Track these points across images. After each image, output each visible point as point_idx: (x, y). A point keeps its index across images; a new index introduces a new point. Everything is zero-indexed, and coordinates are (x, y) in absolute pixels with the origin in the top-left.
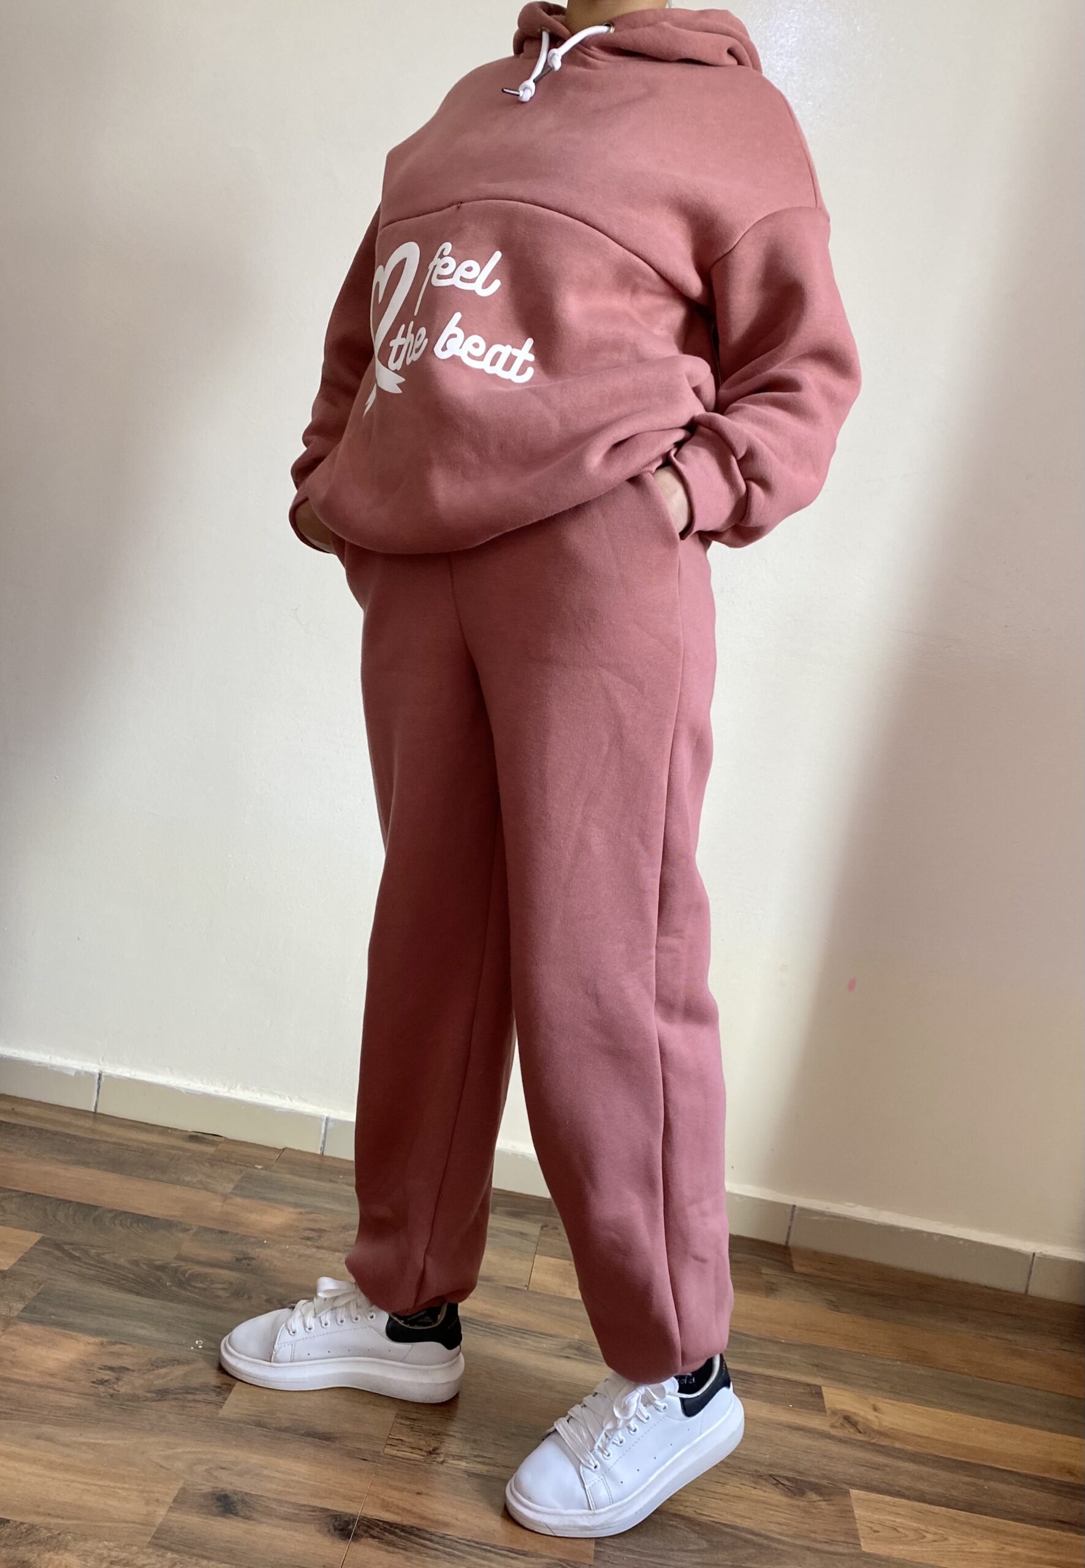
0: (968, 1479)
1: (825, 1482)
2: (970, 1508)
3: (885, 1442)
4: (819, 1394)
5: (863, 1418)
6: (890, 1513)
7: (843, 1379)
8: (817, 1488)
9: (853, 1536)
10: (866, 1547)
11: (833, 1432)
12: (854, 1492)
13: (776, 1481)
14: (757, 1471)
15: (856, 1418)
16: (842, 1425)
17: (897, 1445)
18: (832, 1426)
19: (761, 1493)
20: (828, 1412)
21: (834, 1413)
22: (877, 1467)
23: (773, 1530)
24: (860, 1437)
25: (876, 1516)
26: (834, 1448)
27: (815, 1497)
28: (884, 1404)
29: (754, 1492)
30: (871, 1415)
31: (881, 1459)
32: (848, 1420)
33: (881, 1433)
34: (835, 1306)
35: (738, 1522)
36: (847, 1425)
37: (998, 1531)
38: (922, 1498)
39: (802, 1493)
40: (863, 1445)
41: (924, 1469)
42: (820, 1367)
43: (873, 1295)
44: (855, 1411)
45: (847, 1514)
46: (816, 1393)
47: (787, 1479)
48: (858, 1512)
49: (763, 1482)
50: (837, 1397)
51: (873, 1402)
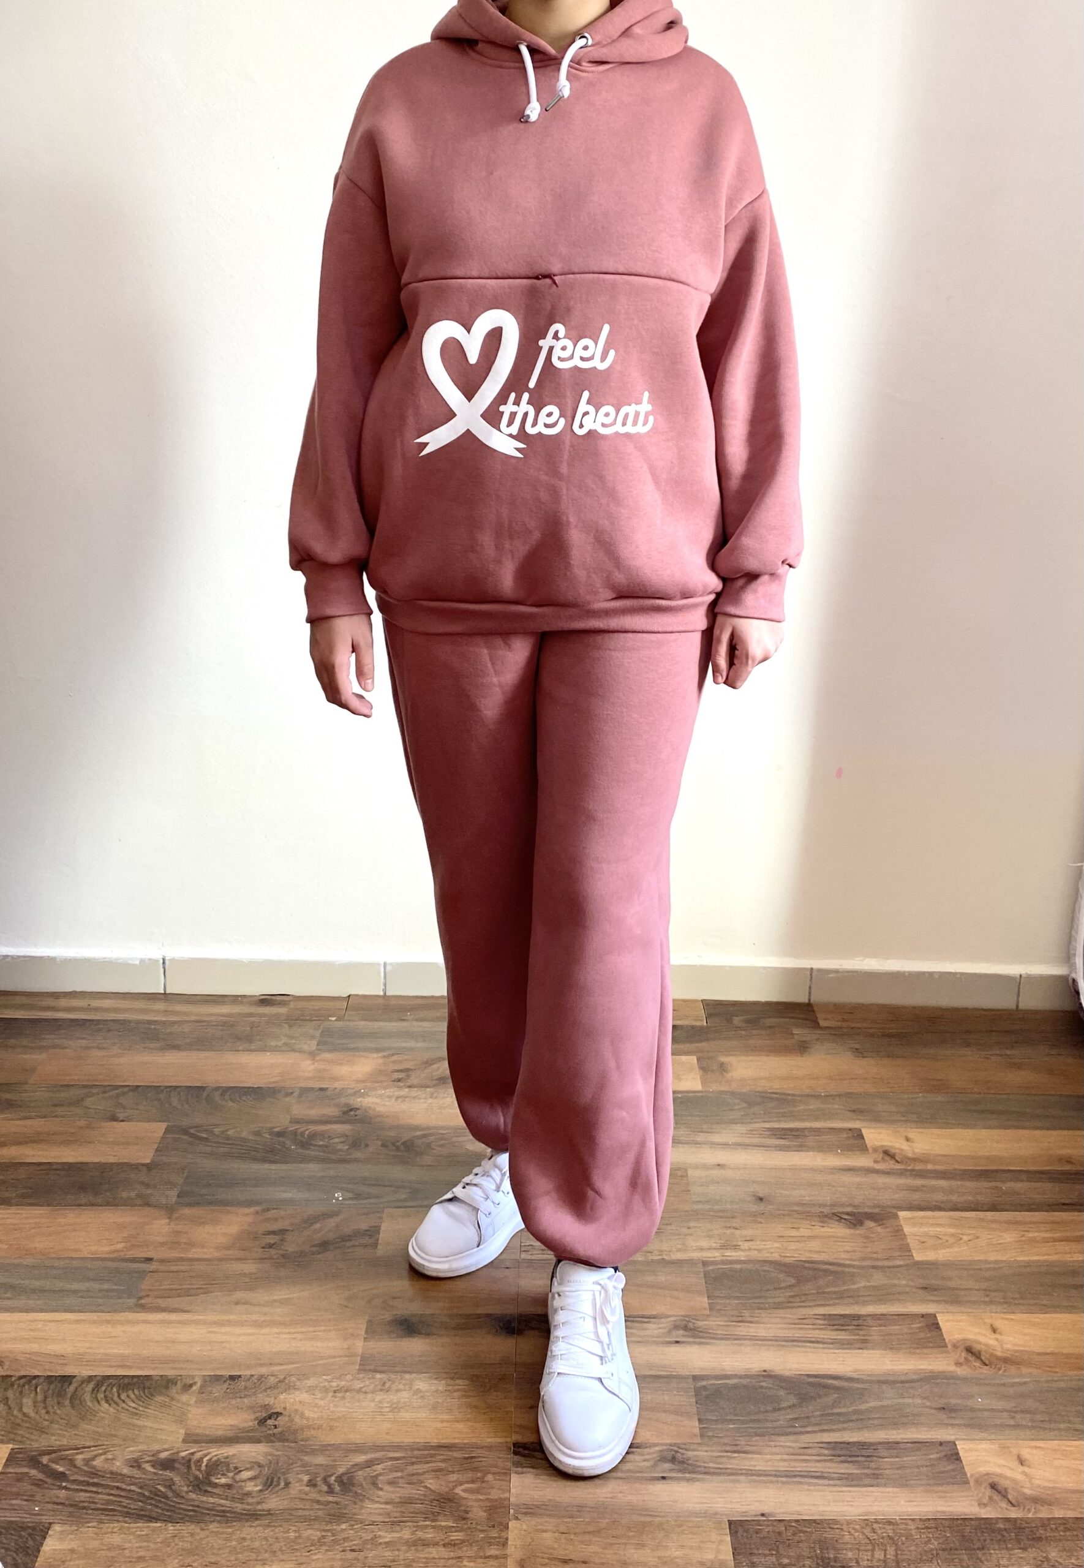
0: (990, 1184)
1: (876, 1211)
2: (994, 1208)
3: (919, 1167)
4: (860, 1136)
5: (899, 1149)
6: (932, 1225)
7: (876, 1118)
8: (871, 1217)
9: (906, 1249)
10: (918, 1257)
11: (877, 1166)
12: (902, 1214)
13: (838, 1217)
14: (821, 1212)
15: (893, 1151)
16: (883, 1158)
17: (930, 1167)
18: (876, 1162)
19: (829, 1230)
20: (870, 1150)
21: (875, 1150)
22: (916, 1189)
23: (843, 1257)
24: (898, 1166)
25: (921, 1230)
26: (881, 1180)
27: (869, 1224)
28: (913, 1133)
29: (822, 1230)
30: (905, 1146)
31: (919, 1182)
32: (888, 1154)
33: (915, 1160)
34: (859, 1053)
35: (816, 1257)
36: (887, 1158)
37: (1017, 1223)
38: (955, 1208)
39: (861, 1223)
40: (901, 1173)
41: (954, 1183)
42: (857, 1112)
43: (889, 1036)
44: (890, 1144)
45: (898, 1232)
46: (858, 1135)
47: (848, 1214)
48: (907, 1229)
49: (830, 1221)
50: (876, 1136)
51: (905, 1134)
